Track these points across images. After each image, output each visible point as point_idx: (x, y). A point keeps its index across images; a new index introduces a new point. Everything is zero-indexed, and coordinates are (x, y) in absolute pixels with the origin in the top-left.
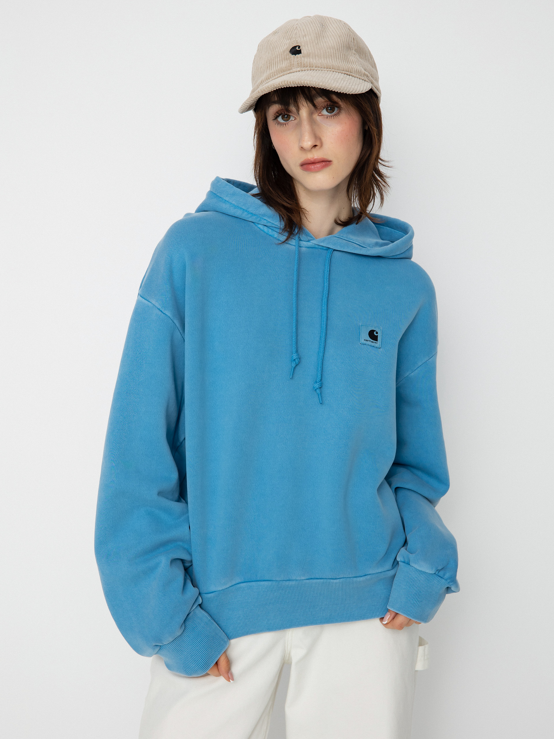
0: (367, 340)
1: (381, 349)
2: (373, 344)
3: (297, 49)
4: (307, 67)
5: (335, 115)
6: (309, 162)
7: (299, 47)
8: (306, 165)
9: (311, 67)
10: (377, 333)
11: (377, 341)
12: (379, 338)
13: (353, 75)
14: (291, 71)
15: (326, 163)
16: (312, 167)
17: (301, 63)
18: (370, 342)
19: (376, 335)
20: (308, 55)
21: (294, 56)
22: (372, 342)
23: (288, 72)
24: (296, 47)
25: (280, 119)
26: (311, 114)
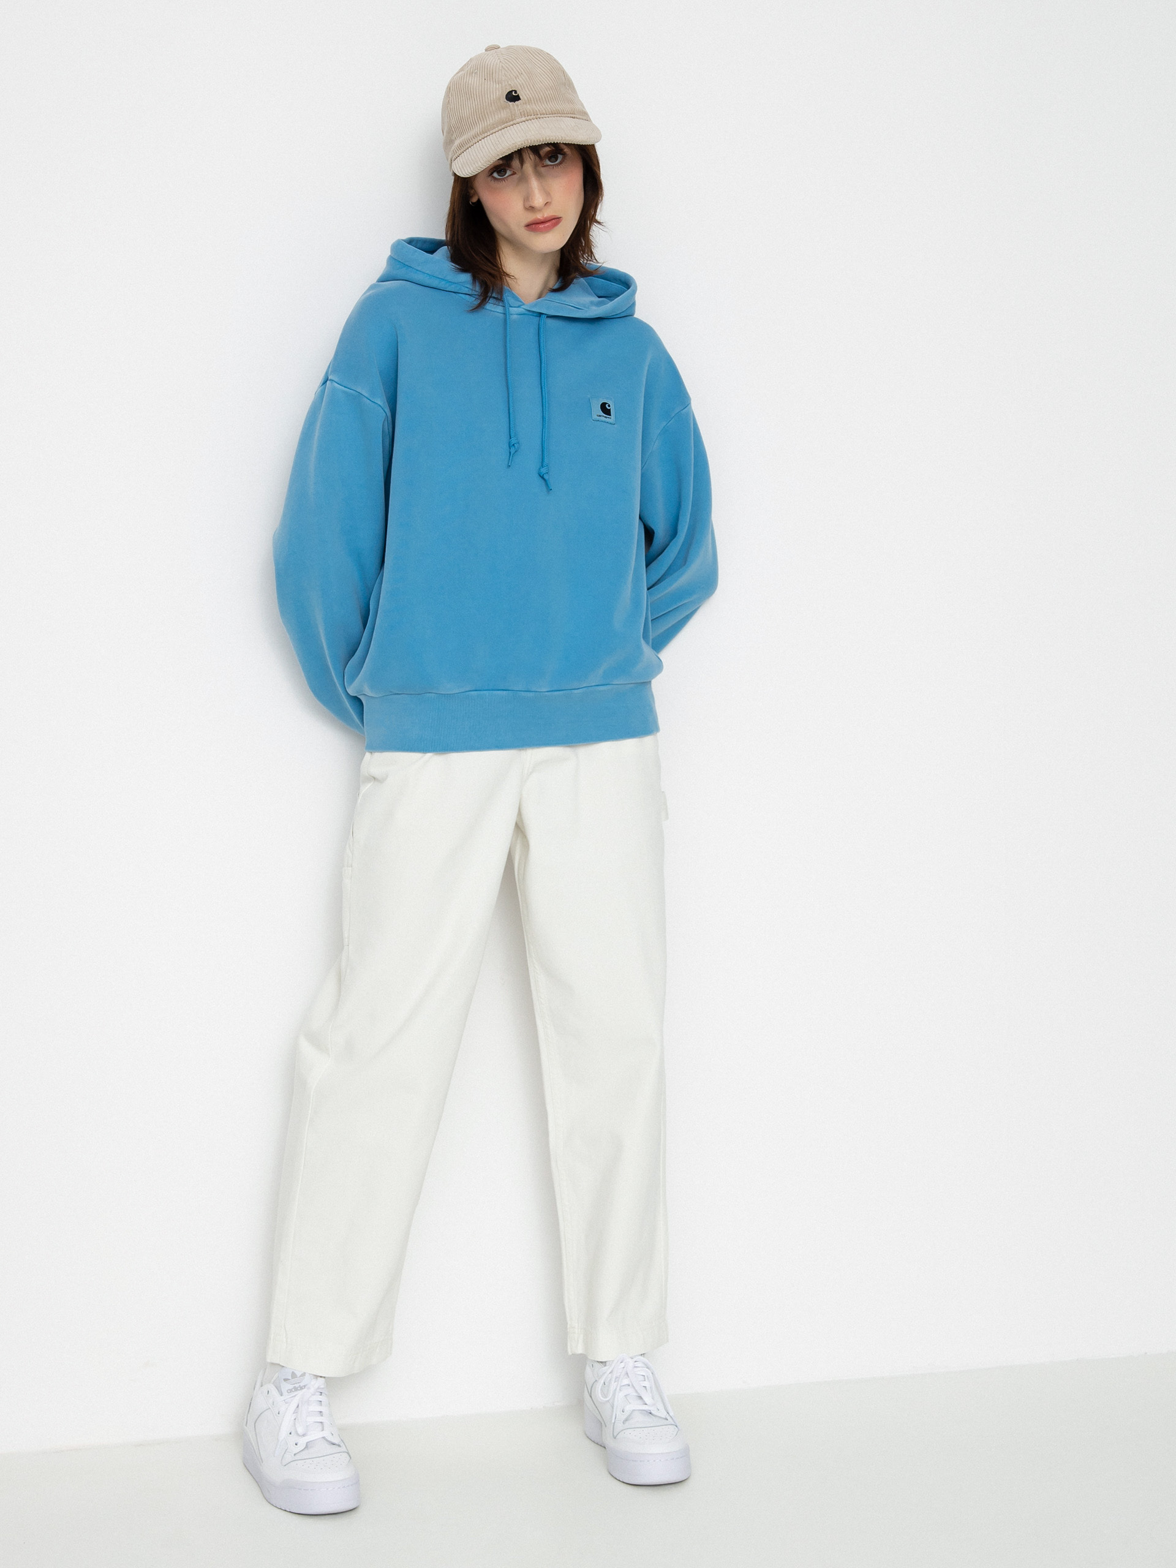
0: (600, 416)
1: (615, 426)
2: (607, 420)
3: (514, 94)
4: (531, 115)
5: (561, 163)
6: (538, 221)
7: (516, 92)
8: (533, 226)
9: (537, 115)
10: (609, 406)
11: (610, 415)
12: (612, 412)
13: (578, 116)
14: (515, 122)
15: (555, 220)
16: (541, 226)
17: (524, 111)
18: (603, 418)
19: (609, 408)
20: (529, 101)
21: (513, 104)
22: (605, 417)
23: (512, 123)
24: (512, 91)
25: (495, 175)
26: (535, 167)
